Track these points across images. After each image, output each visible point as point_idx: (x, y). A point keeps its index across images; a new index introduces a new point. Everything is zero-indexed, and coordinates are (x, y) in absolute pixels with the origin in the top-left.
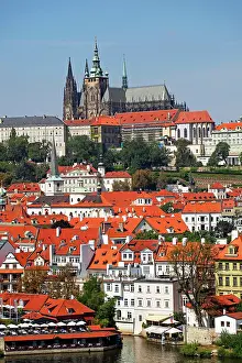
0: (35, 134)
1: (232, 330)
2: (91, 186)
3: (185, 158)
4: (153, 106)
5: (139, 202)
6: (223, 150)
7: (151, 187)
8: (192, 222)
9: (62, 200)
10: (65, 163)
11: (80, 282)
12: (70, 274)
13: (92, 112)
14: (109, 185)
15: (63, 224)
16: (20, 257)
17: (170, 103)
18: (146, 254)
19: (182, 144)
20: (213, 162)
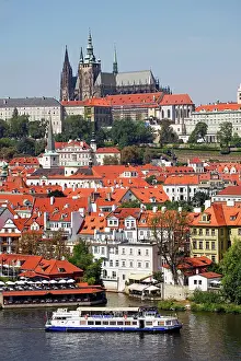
0: (35, 114)
1: (204, 287)
2: (84, 160)
3: (168, 136)
4: (141, 90)
5: (126, 175)
6: (202, 129)
7: (137, 161)
8: (172, 192)
9: (57, 172)
10: (61, 139)
11: (71, 245)
12: (62, 238)
13: (86, 94)
14: (100, 159)
15: (58, 194)
16: (18, 223)
17: (155, 87)
18: (130, 221)
19: (166, 123)
20: (192, 140)
